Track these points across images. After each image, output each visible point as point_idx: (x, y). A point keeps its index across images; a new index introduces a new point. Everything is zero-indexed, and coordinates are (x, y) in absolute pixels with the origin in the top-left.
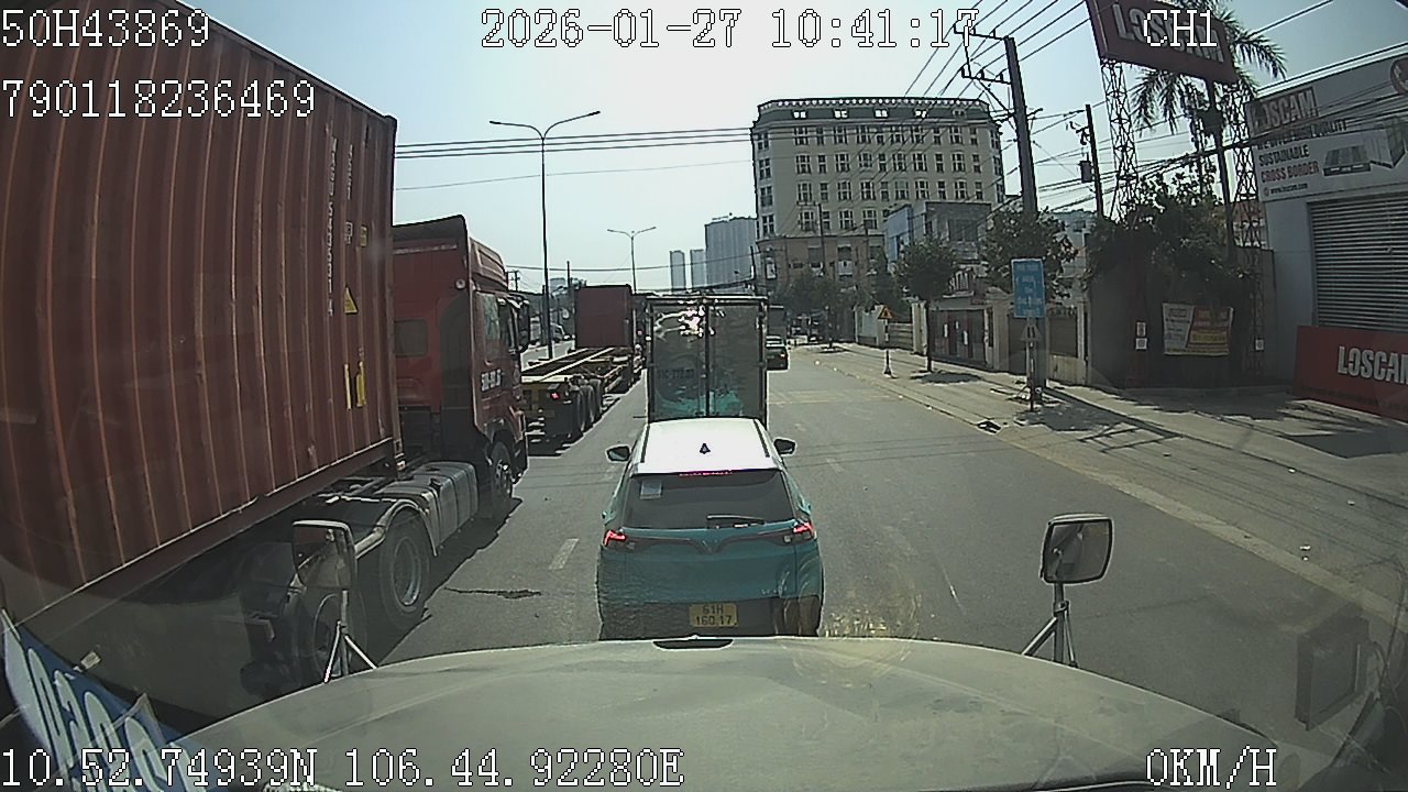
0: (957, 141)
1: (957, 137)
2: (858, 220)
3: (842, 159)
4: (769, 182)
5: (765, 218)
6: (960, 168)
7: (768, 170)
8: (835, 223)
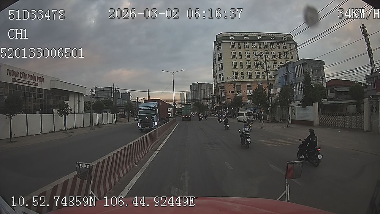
0: (285, 48)
1: (285, 46)
2: (254, 75)
3: (248, 53)
4: (221, 62)
5: (220, 75)
6: (287, 57)
7: (221, 57)
8: (246, 76)
